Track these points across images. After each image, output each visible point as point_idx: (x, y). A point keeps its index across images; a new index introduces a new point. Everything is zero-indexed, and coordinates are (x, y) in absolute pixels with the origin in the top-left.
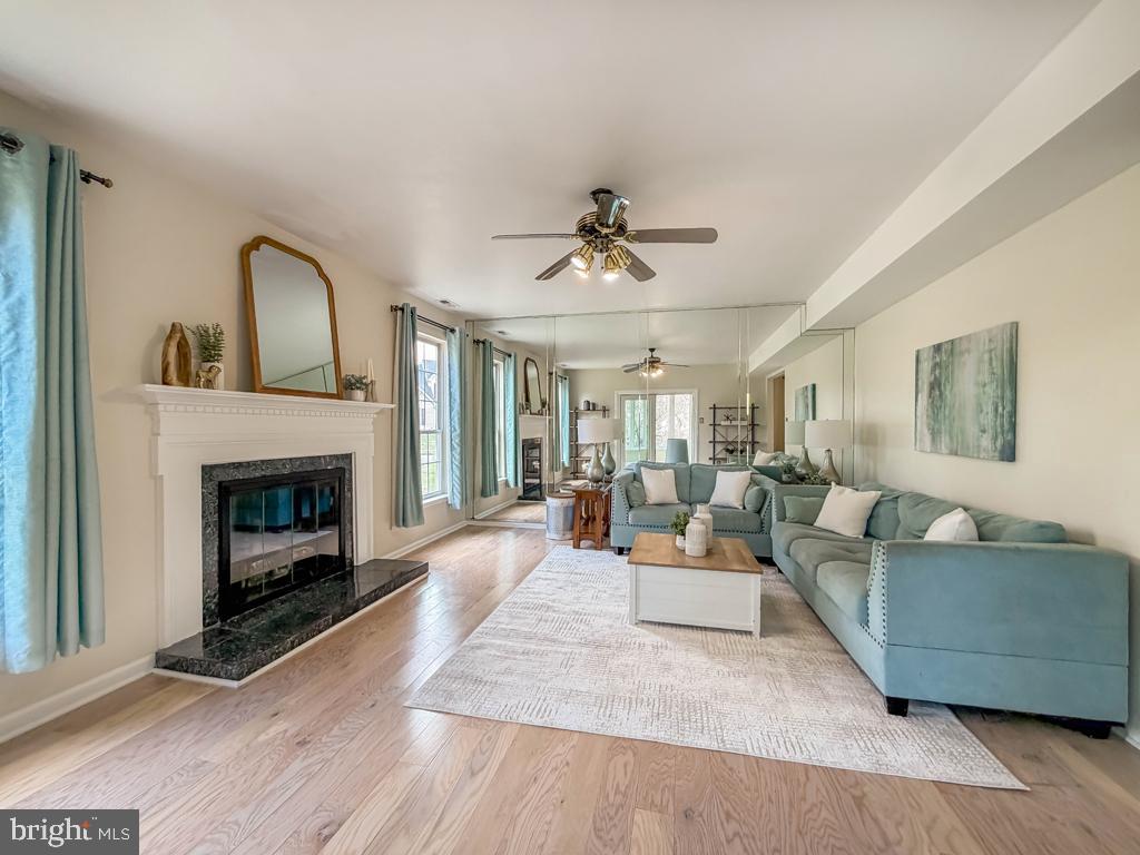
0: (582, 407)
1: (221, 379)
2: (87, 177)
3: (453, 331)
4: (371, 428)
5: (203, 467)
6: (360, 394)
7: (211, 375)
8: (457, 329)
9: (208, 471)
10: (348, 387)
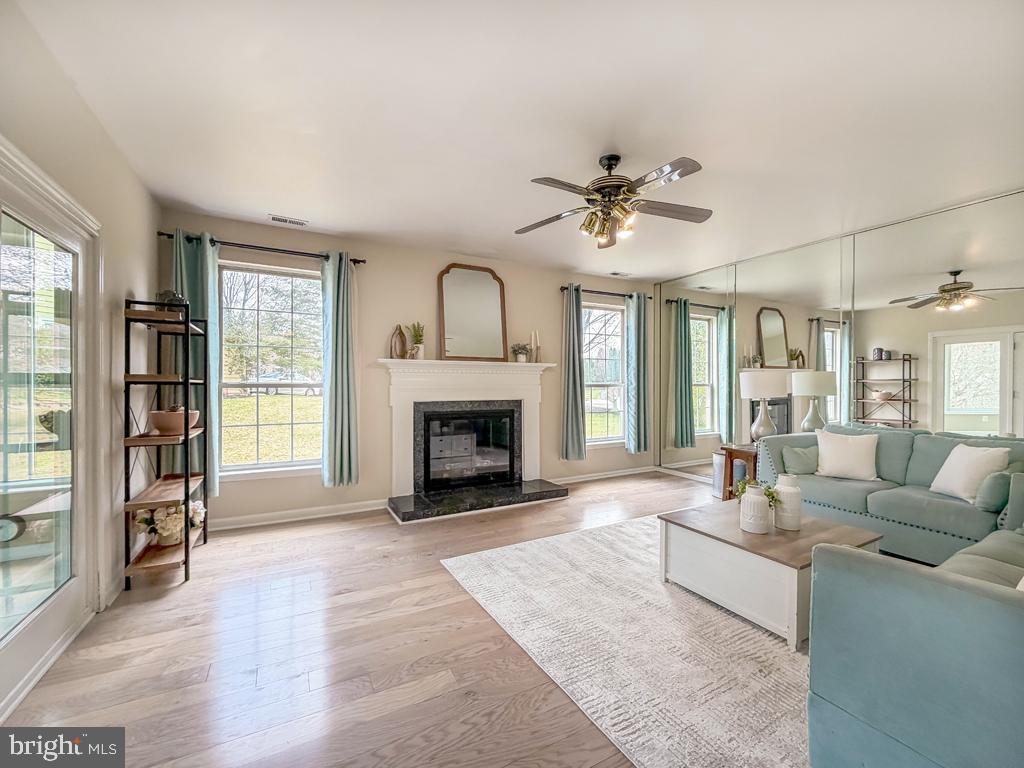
0: (871, 356)
1: (421, 353)
2: (356, 262)
3: (631, 297)
4: (539, 382)
5: (415, 403)
6: (522, 358)
7: (413, 352)
8: (635, 295)
9: (417, 405)
10: (514, 352)
